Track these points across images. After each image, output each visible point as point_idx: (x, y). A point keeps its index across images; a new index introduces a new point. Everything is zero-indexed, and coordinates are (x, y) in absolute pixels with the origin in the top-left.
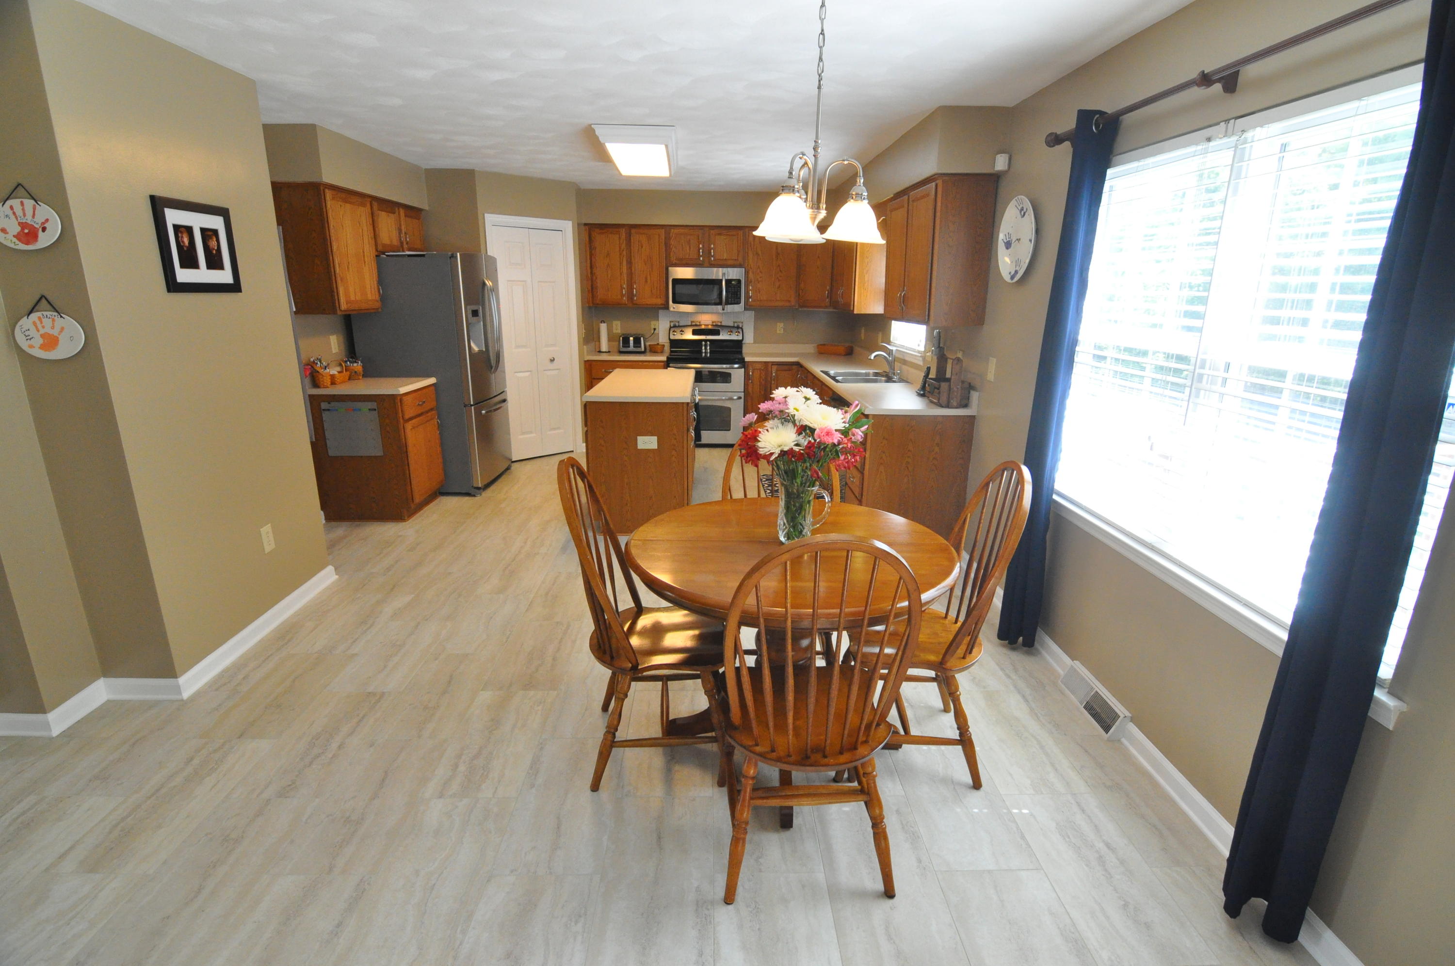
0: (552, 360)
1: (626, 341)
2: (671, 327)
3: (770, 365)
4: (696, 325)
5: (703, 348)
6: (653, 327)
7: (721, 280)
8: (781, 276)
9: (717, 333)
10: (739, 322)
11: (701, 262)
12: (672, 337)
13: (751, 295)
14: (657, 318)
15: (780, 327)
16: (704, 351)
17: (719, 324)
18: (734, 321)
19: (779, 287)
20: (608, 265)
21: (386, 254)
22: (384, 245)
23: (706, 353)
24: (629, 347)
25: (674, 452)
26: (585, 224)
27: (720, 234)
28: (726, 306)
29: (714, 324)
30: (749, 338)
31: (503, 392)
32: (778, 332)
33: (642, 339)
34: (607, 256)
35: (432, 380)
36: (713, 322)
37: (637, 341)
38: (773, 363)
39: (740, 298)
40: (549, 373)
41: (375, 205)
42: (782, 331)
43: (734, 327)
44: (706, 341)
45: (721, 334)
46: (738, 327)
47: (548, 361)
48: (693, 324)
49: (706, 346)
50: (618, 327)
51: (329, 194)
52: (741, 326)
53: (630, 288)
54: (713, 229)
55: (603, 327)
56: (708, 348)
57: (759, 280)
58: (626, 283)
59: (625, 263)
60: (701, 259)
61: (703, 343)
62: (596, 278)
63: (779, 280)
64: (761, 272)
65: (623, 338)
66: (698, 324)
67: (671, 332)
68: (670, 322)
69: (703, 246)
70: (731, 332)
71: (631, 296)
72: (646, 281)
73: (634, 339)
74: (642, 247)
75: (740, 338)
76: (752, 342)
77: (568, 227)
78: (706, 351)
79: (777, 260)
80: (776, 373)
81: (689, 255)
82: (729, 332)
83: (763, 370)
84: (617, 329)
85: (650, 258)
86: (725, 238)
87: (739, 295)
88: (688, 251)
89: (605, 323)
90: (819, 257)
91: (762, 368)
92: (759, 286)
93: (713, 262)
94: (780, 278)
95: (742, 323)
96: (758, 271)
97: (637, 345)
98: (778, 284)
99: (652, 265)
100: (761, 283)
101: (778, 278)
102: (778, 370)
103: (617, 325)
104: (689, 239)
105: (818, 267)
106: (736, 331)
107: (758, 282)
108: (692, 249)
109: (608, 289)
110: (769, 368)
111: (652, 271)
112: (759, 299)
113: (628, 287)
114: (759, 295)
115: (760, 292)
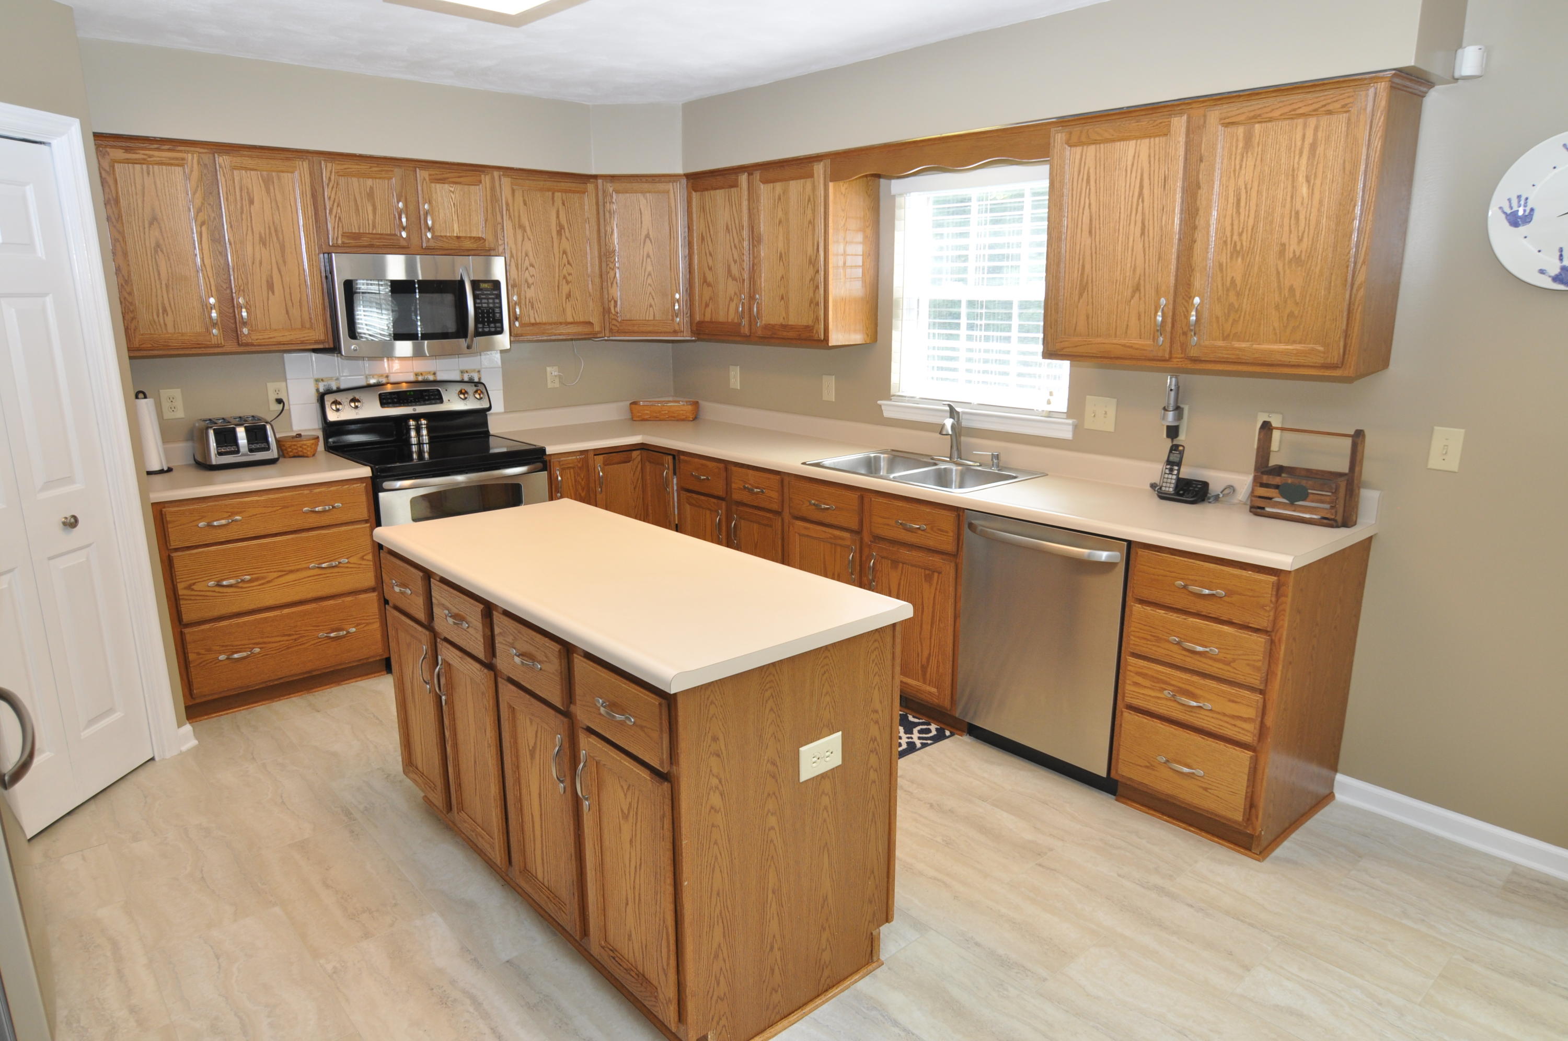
0: (72, 523)
1: (226, 438)
2: (321, 393)
3: (591, 455)
4: (383, 385)
5: (413, 433)
6: (272, 397)
7: (462, 282)
8: (570, 274)
9: (437, 397)
10: (474, 371)
11: (404, 243)
12: (332, 416)
13: (519, 312)
14: (281, 375)
15: (552, 375)
16: (414, 440)
17: (431, 378)
18: (462, 368)
19: (569, 296)
20: (158, 245)
23: (420, 444)
24: (238, 452)
26: (95, 135)
27: (442, 181)
28: (475, 339)
29: (420, 378)
30: (495, 402)
32: (550, 385)
33: (268, 427)
34: (151, 224)
37: (257, 434)
38: (598, 452)
39: (501, 321)
40: (64, 562)
42: (557, 385)
43: (462, 382)
44: (417, 417)
45: (445, 398)
46: (472, 383)
47: (59, 529)
48: (375, 381)
49: (418, 429)
50: (176, 407)
52: (476, 380)
53: (229, 302)
54: (425, 169)
56: (424, 432)
57: (530, 280)
58: (214, 293)
60: (404, 234)
61: (412, 423)
63: (568, 282)
64: (532, 265)
65: (216, 431)
66: (385, 380)
67: (325, 404)
68: (317, 381)
69: (406, 205)
70: (466, 393)
71: (232, 324)
72: (271, 287)
73: (248, 431)
74: (251, 202)
75: (484, 405)
77: (66, 133)
78: (420, 439)
79: (561, 239)
80: (603, 470)
81: (374, 227)
82: (461, 392)
83: (580, 468)
84: (173, 409)
85: (276, 231)
86: (452, 189)
87: (498, 315)
88: (371, 217)
89: (145, 397)
90: (647, 236)
91: (579, 465)
92: (530, 293)
93: (432, 244)
94: (569, 278)
95: (479, 372)
96: (527, 263)
97: (263, 446)
98: (565, 289)
99: (283, 248)
100: (532, 287)
101: (565, 277)
102: (606, 464)
103: (171, 399)
104: (371, 188)
105: (648, 256)
106: (475, 389)
107: (529, 287)
108: (378, 212)
109: (165, 311)
110: (591, 462)
111: (285, 262)
112: (533, 321)
113: (219, 300)
114: (531, 312)
115: (532, 307)
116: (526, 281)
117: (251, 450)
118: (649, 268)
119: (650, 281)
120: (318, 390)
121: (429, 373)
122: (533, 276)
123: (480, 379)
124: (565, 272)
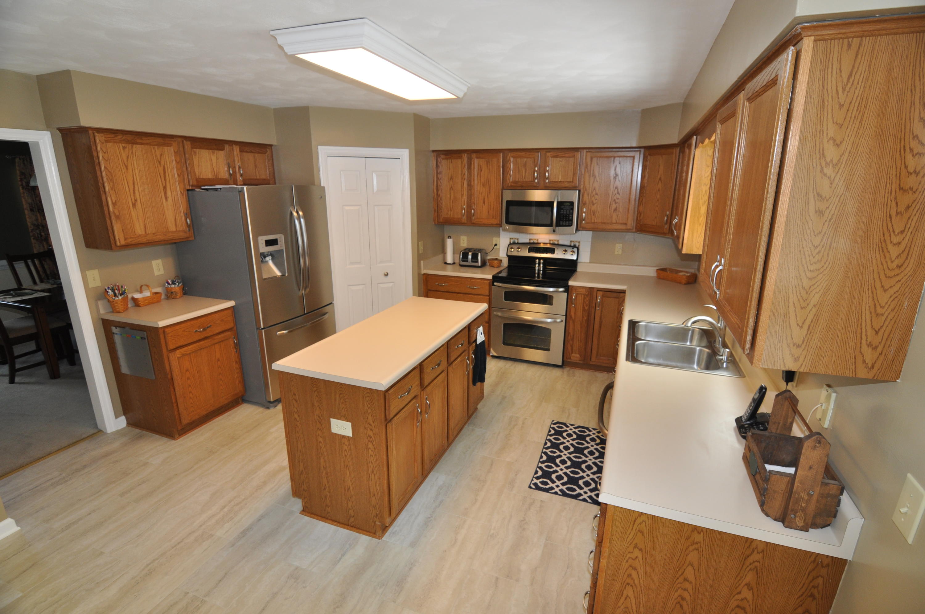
0: (387, 275)
1: (465, 255)
2: (510, 244)
3: (596, 290)
4: (534, 243)
5: (537, 265)
6: (494, 243)
7: (553, 203)
8: (618, 199)
9: (552, 251)
10: (577, 242)
11: (535, 185)
12: (511, 253)
13: (584, 217)
14: (498, 235)
15: (618, 248)
16: (537, 268)
17: (556, 243)
18: (572, 240)
19: (615, 210)
20: (452, 187)
21: (203, 187)
22: (198, 180)
23: (539, 270)
24: (467, 261)
25: (370, 445)
26: (434, 151)
27: (556, 157)
28: (557, 228)
29: (551, 242)
30: (585, 257)
31: (331, 303)
32: (616, 253)
34: (450, 180)
35: (231, 303)
36: (550, 240)
37: (475, 257)
38: (599, 290)
39: (572, 220)
40: (382, 285)
41: (187, 145)
42: (620, 253)
43: (570, 246)
44: (540, 259)
45: (556, 252)
46: (574, 246)
47: (383, 277)
48: (531, 241)
49: (539, 264)
50: (464, 242)
51: (99, 138)
52: (577, 246)
53: (469, 207)
54: (549, 152)
55: (449, 243)
56: (542, 266)
57: (594, 202)
58: (466, 204)
59: (465, 185)
60: (536, 181)
61: (537, 261)
62: (441, 199)
63: (616, 203)
64: (597, 194)
65: (463, 253)
66: (536, 241)
67: (509, 248)
68: (510, 239)
69: (538, 168)
70: (566, 251)
71: (469, 215)
72: (484, 202)
73: (473, 254)
74: (481, 170)
75: (574, 257)
76: (588, 261)
77: (405, 154)
78: (539, 267)
79: (615, 181)
80: (601, 299)
81: (525, 178)
82: (564, 251)
83: (587, 295)
84: (464, 243)
85: (488, 181)
86: (561, 160)
87: (571, 218)
88: (524, 174)
89: (451, 238)
90: (660, 179)
91: (587, 294)
92: (594, 208)
93: (548, 185)
94: (617, 201)
95: (579, 242)
96: (594, 193)
97: (475, 260)
98: (614, 206)
99: (490, 187)
100: (595, 205)
101: (614, 200)
102: (603, 296)
103: (463, 240)
104: (526, 162)
105: (659, 190)
106: (572, 250)
107: (593, 204)
108: (527, 172)
109: (451, 210)
110: (595, 294)
111: (490, 193)
112: (593, 221)
113: (467, 207)
114: (593, 217)
115: (594, 214)
116: (592, 202)
117: (472, 262)
118: (658, 196)
119: (657, 204)
120: (510, 242)
121: (556, 240)
122: (597, 199)
123: (579, 246)
124: (615, 198)
